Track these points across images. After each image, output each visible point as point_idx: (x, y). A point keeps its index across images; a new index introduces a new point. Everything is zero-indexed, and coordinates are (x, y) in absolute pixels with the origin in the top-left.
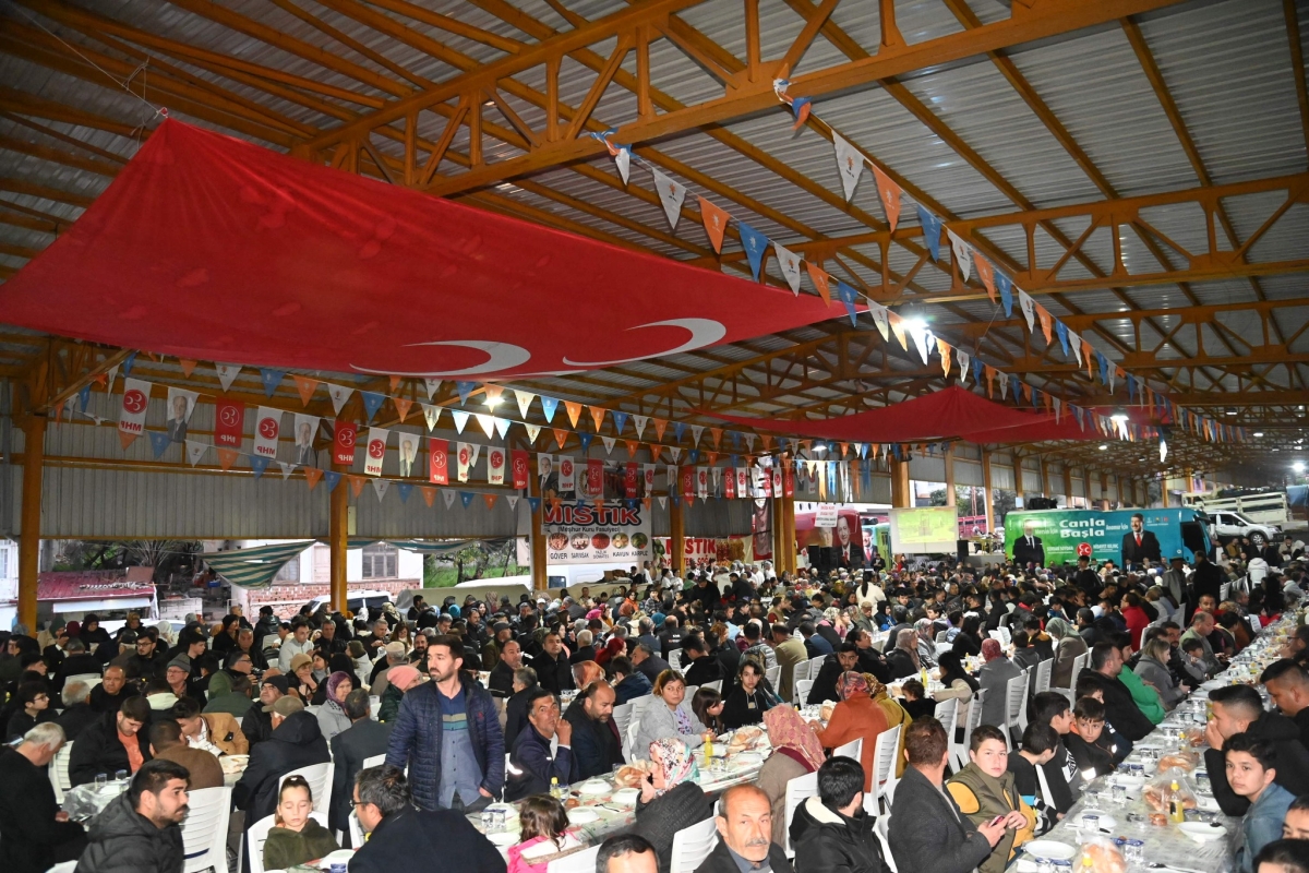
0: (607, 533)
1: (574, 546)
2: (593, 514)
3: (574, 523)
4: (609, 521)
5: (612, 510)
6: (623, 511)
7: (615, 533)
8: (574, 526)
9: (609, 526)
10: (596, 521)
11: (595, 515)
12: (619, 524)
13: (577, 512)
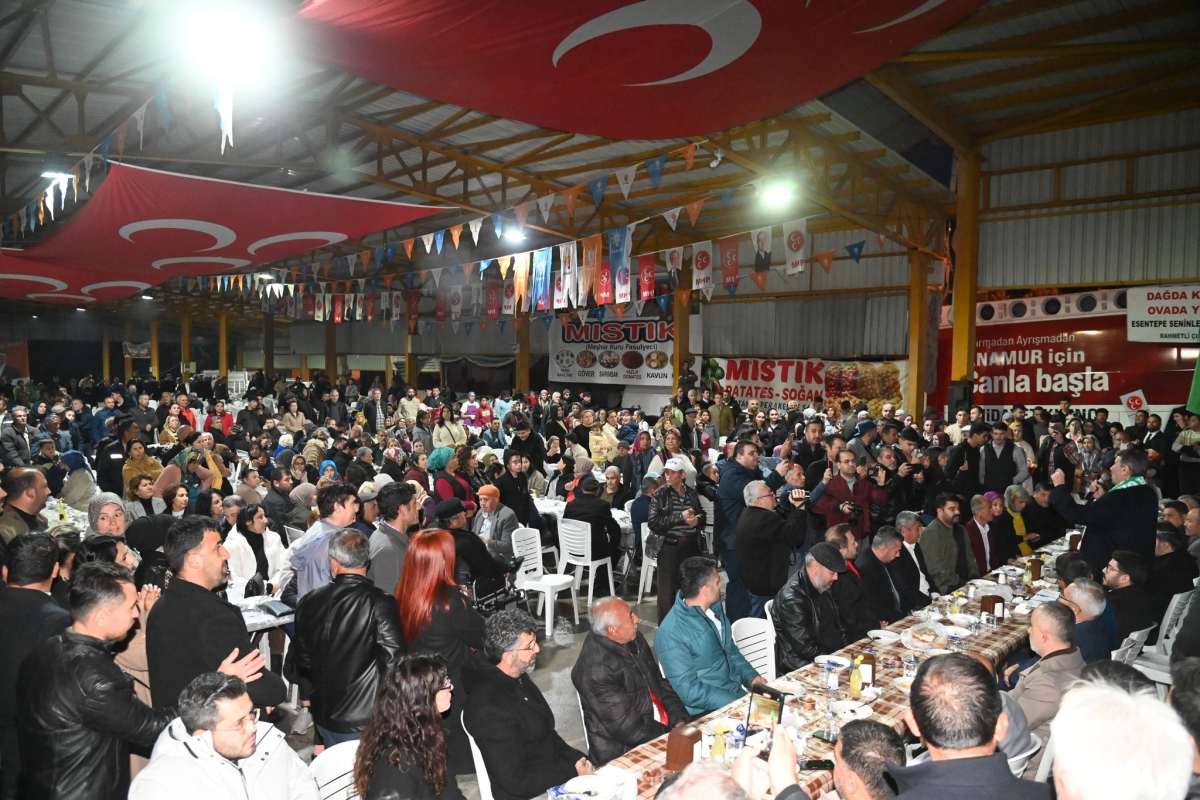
0: (641, 351)
1: (602, 364)
2: (624, 330)
3: (601, 340)
4: (642, 337)
5: (647, 325)
6: (662, 326)
7: (650, 351)
8: (601, 344)
9: (642, 343)
10: (627, 337)
11: (626, 331)
12: (656, 340)
13: (606, 329)
